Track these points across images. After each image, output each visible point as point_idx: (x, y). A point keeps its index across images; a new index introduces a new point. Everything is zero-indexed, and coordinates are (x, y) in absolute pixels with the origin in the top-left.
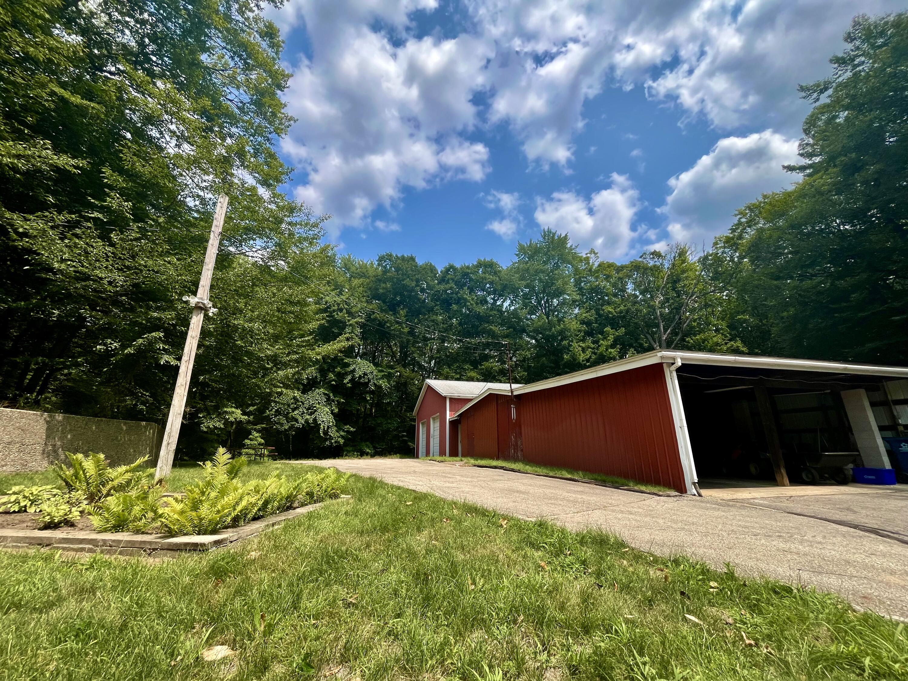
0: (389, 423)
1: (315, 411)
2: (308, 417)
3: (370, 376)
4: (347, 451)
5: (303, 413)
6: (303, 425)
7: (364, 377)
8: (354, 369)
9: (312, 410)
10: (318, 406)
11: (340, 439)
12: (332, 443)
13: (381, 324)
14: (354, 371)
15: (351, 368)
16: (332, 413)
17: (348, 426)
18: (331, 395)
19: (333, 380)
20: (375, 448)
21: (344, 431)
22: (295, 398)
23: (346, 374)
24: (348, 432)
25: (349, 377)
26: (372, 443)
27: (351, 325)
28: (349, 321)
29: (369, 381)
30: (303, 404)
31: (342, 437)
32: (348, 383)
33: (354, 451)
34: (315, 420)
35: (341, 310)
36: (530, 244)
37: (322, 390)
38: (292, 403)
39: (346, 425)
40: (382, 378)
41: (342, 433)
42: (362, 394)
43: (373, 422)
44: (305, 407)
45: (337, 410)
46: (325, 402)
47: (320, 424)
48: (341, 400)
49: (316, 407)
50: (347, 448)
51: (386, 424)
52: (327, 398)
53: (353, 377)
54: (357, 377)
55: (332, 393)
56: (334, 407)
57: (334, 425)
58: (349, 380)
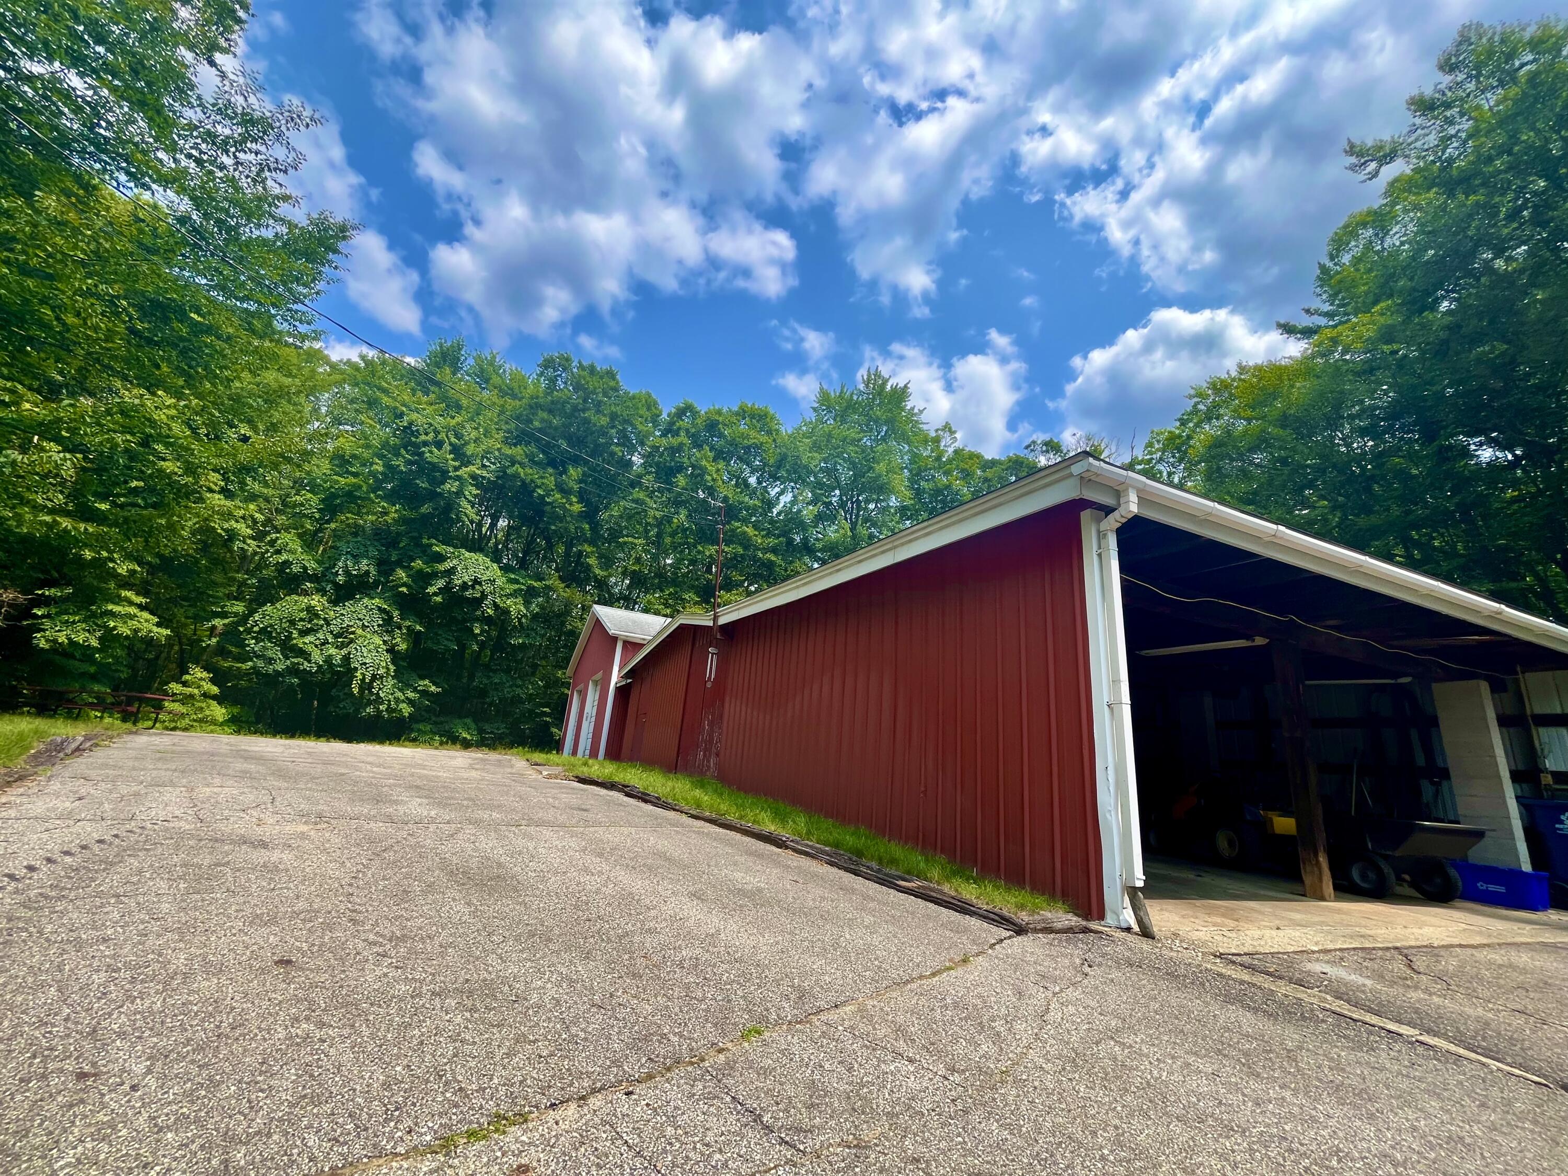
0: (517, 687)
1: (352, 641)
2: (333, 651)
3: (488, 588)
4: (419, 730)
5: (325, 643)
6: (320, 667)
7: (473, 587)
8: (454, 568)
9: (344, 637)
10: (359, 631)
11: (403, 706)
12: (379, 712)
13: (526, 488)
14: (451, 572)
15: (448, 565)
16: (391, 650)
17: (427, 682)
18: (396, 614)
19: (404, 585)
20: (481, 731)
21: (415, 690)
22: (310, 609)
23: (435, 575)
24: (425, 693)
25: (441, 583)
26: (475, 721)
27: (458, 478)
28: (456, 469)
29: (484, 596)
30: (328, 624)
31: (410, 702)
32: (435, 594)
33: (435, 734)
34: (347, 659)
35: (439, 445)
36: (842, 392)
37: (377, 601)
38: (301, 620)
39: (422, 678)
40: (514, 594)
41: (411, 695)
42: (465, 621)
43: (485, 681)
44: (331, 632)
45: (403, 647)
46: (379, 626)
47: (356, 669)
48: (418, 627)
49: (353, 633)
50: (421, 727)
51: (511, 687)
52: (383, 620)
53: (448, 584)
54: (458, 585)
55: (400, 610)
56: (399, 640)
57: (387, 674)
58: (439, 589)
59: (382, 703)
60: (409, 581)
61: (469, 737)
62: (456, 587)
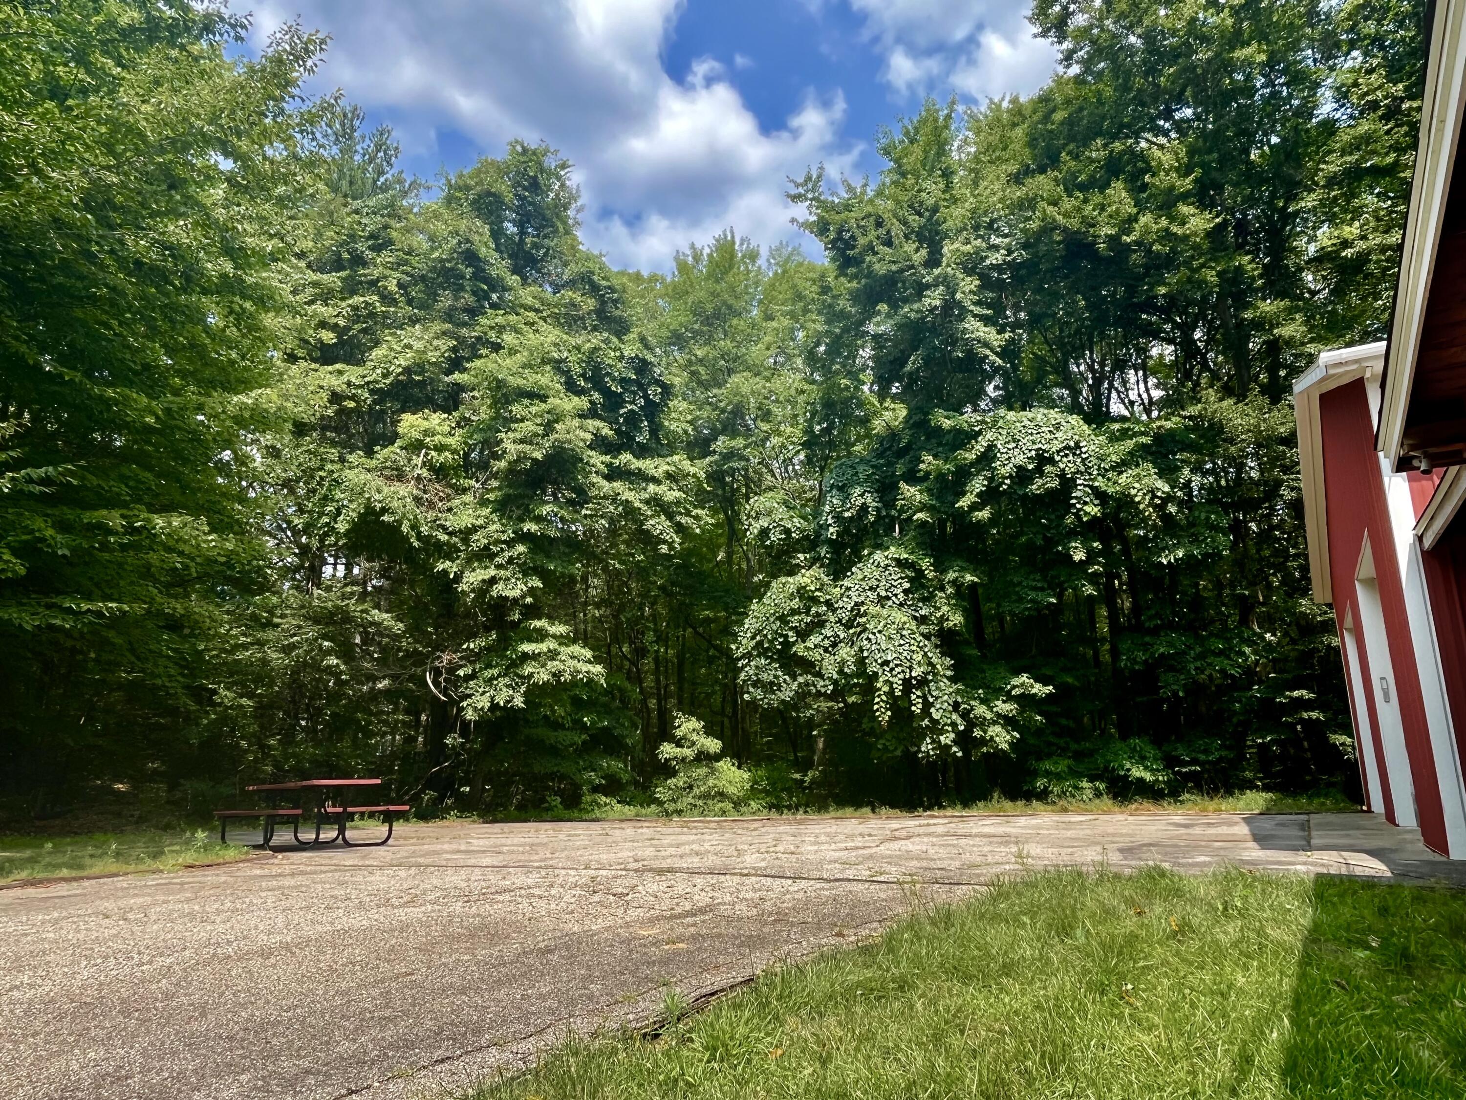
1: (864, 628)
2: (845, 652)
3: (1069, 464)
4: (1048, 774)
5: (835, 641)
7: (1040, 471)
8: (991, 447)
10: (876, 609)
11: (993, 730)
12: (942, 748)
14: (989, 456)
15: (981, 445)
16: (931, 631)
17: (1024, 678)
19: (921, 508)
20: (1170, 762)
21: (1010, 698)
23: (963, 474)
24: (1026, 700)
25: (978, 484)
26: (1157, 743)
29: (1067, 483)
30: (832, 609)
31: (1008, 722)
32: (974, 507)
33: (1079, 776)
34: (861, 662)
39: (1017, 673)
40: (1131, 461)
41: (1003, 707)
42: (1051, 543)
43: (1141, 656)
44: (840, 621)
45: (956, 619)
46: (906, 592)
47: (876, 674)
48: (969, 577)
49: (865, 614)
50: (1048, 765)
51: (1201, 656)
52: (911, 580)
53: (991, 480)
54: (1010, 477)
55: (930, 556)
56: (945, 609)
57: (935, 675)
58: (979, 495)
59: (942, 732)
60: (925, 497)
61: (1148, 777)
62: (1008, 481)
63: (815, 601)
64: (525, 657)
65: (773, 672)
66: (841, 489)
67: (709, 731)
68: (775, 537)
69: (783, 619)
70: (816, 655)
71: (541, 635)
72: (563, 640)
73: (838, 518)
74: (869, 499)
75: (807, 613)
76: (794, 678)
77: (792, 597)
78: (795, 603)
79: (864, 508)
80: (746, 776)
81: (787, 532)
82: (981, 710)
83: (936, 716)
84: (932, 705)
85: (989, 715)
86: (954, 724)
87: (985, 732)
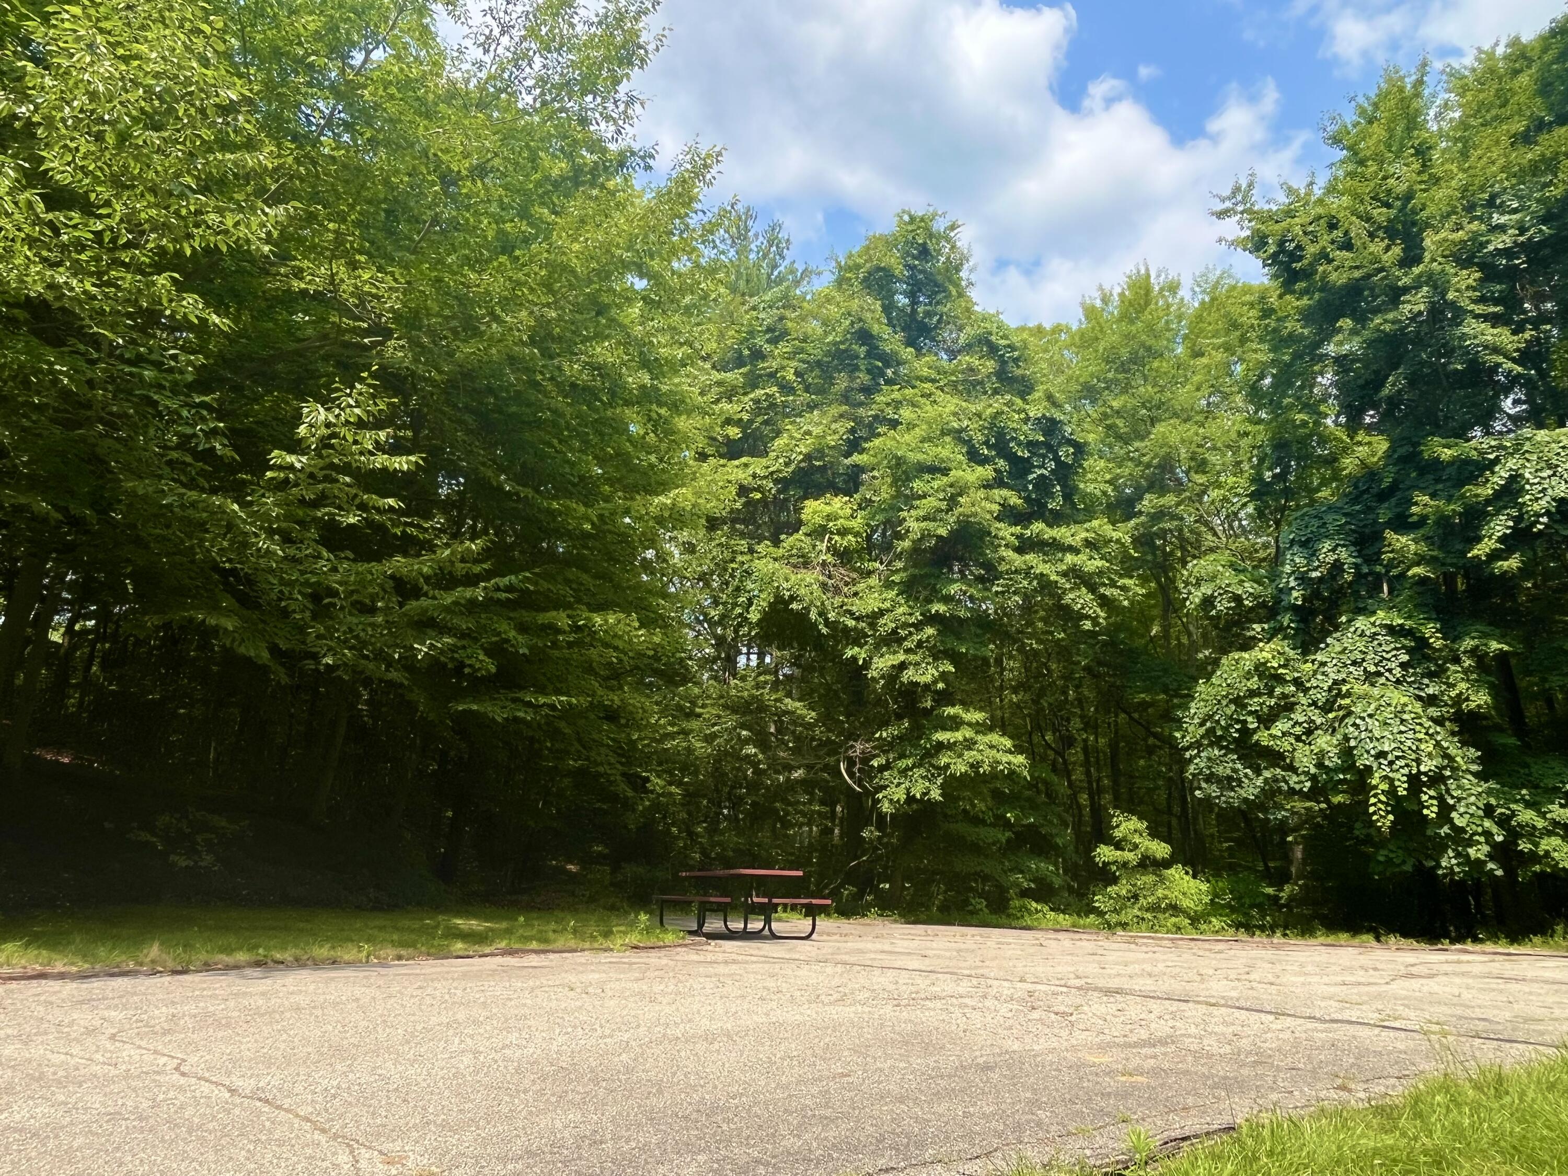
1: (1348, 712)
2: (1324, 741)
5: (1310, 727)
9: (1336, 707)
10: (1362, 689)
14: (1513, 489)
16: (1455, 715)
18: (1430, 630)
19: (1418, 561)
23: (1479, 513)
25: (1500, 526)
30: (1304, 690)
32: (1494, 556)
37: (1379, 616)
44: (1314, 704)
45: (1480, 699)
46: (1403, 665)
47: (1368, 769)
48: (1494, 645)
49: (1348, 694)
52: (1409, 651)
53: (1518, 519)
54: (1548, 513)
55: (1436, 620)
56: (1463, 686)
57: (1454, 769)
58: (1501, 540)
59: (1470, 843)
60: (1423, 548)
62: (1544, 520)
63: (1280, 679)
64: (940, 747)
65: (1230, 765)
66: (1304, 544)
67: (1154, 834)
68: (1223, 605)
69: (1238, 702)
70: (1285, 745)
71: (955, 723)
72: (980, 728)
73: (1303, 579)
74: (1344, 554)
75: (1271, 694)
76: (1258, 772)
77: (1248, 676)
78: (1254, 683)
79: (1337, 566)
80: (1204, 887)
81: (1237, 599)
82: (1526, 816)
83: (1460, 822)
84: (1453, 808)
85: (1540, 824)
86: (1487, 834)
87: (1537, 845)
